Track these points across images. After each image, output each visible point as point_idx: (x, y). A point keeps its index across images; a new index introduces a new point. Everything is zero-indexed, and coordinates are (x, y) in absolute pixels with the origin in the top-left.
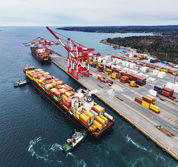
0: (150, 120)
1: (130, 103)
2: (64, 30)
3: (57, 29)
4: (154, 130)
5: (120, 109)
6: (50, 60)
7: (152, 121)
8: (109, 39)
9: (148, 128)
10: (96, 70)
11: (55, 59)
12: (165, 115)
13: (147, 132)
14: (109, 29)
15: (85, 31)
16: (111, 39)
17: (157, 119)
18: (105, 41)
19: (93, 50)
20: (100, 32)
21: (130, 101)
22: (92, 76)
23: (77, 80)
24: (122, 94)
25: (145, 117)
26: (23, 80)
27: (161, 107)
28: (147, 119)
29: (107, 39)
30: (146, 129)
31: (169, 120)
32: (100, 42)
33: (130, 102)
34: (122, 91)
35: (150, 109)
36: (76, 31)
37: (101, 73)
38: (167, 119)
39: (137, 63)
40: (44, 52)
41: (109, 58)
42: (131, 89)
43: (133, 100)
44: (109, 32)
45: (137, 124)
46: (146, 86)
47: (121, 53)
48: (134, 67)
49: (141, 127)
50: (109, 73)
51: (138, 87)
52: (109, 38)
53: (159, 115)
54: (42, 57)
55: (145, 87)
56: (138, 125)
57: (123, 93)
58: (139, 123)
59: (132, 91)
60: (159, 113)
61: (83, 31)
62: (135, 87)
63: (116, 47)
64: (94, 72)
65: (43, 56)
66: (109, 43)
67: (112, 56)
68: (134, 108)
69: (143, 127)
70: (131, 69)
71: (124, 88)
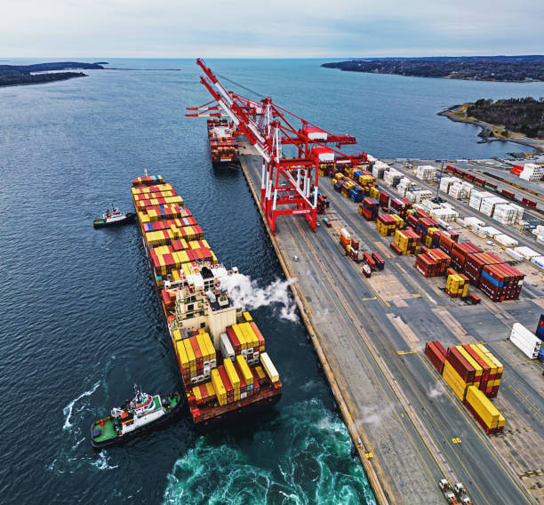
0: (434, 449)
1: (399, 356)
2: (344, 69)
3: (324, 66)
4: (424, 498)
5: (345, 370)
6: (238, 162)
7: (439, 458)
8: (481, 102)
9: (406, 479)
10: (357, 212)
11: (255, 161)
12: (523, 452)
13: (387, 495)
14: (503, 68)
15: (409, 73)
16: (488, 102)
17: (468, 458)
18: (463, 108)
19: (352, 141)
20: (465, 77)
21: (406, 348)
22: (328, 230)
23: (272, 237)
24: (390, 316)
25: (423, 431)
26: (117, 211)
27: (527, 412)
28: (428, 440)
29: (475, 101)
30: (392, 483)
31: (527, 482)
32: (439, 114)
33: (402, 353)
34: (400, 303)
35: (465, 403)
36: (380, 72)
37: (365, 225)
38: (521, 470)
39: (538, 206)
40: (229, 136)
41: (429, 172)
42: (441, 303)
43: (418, 348)
44: (500, 79)
45: (370, 448)
46: (516, 307)
47: (495, 159)
48: (510, 219)
49: (378, 466)
50: (390, 227)
51: (476, 302)
52: (483, 100)
53: (493, 440)
54: (215, 151)
55: (510, 308)
56: (371, 455)
57: (398, 312)
58: (384, 446)
59: (442, 313)
60: (497, 431)
61: (401, 74)
62: (464, 299)
63: (492, 135)
64: (343, 216)
65: (220, 148)
66: (472, 118)
67: (449, 168)
68: (402, 380)
69: (386, 471)
70: (497, 224)
71: (417, 293)
